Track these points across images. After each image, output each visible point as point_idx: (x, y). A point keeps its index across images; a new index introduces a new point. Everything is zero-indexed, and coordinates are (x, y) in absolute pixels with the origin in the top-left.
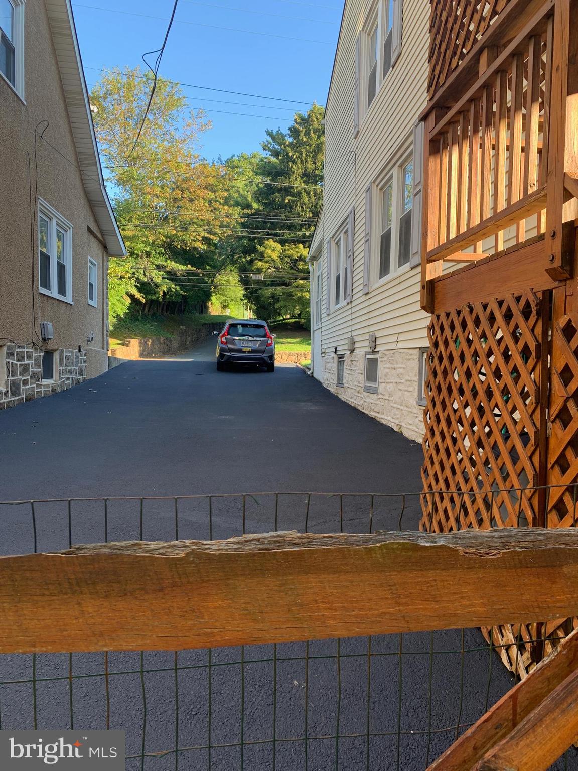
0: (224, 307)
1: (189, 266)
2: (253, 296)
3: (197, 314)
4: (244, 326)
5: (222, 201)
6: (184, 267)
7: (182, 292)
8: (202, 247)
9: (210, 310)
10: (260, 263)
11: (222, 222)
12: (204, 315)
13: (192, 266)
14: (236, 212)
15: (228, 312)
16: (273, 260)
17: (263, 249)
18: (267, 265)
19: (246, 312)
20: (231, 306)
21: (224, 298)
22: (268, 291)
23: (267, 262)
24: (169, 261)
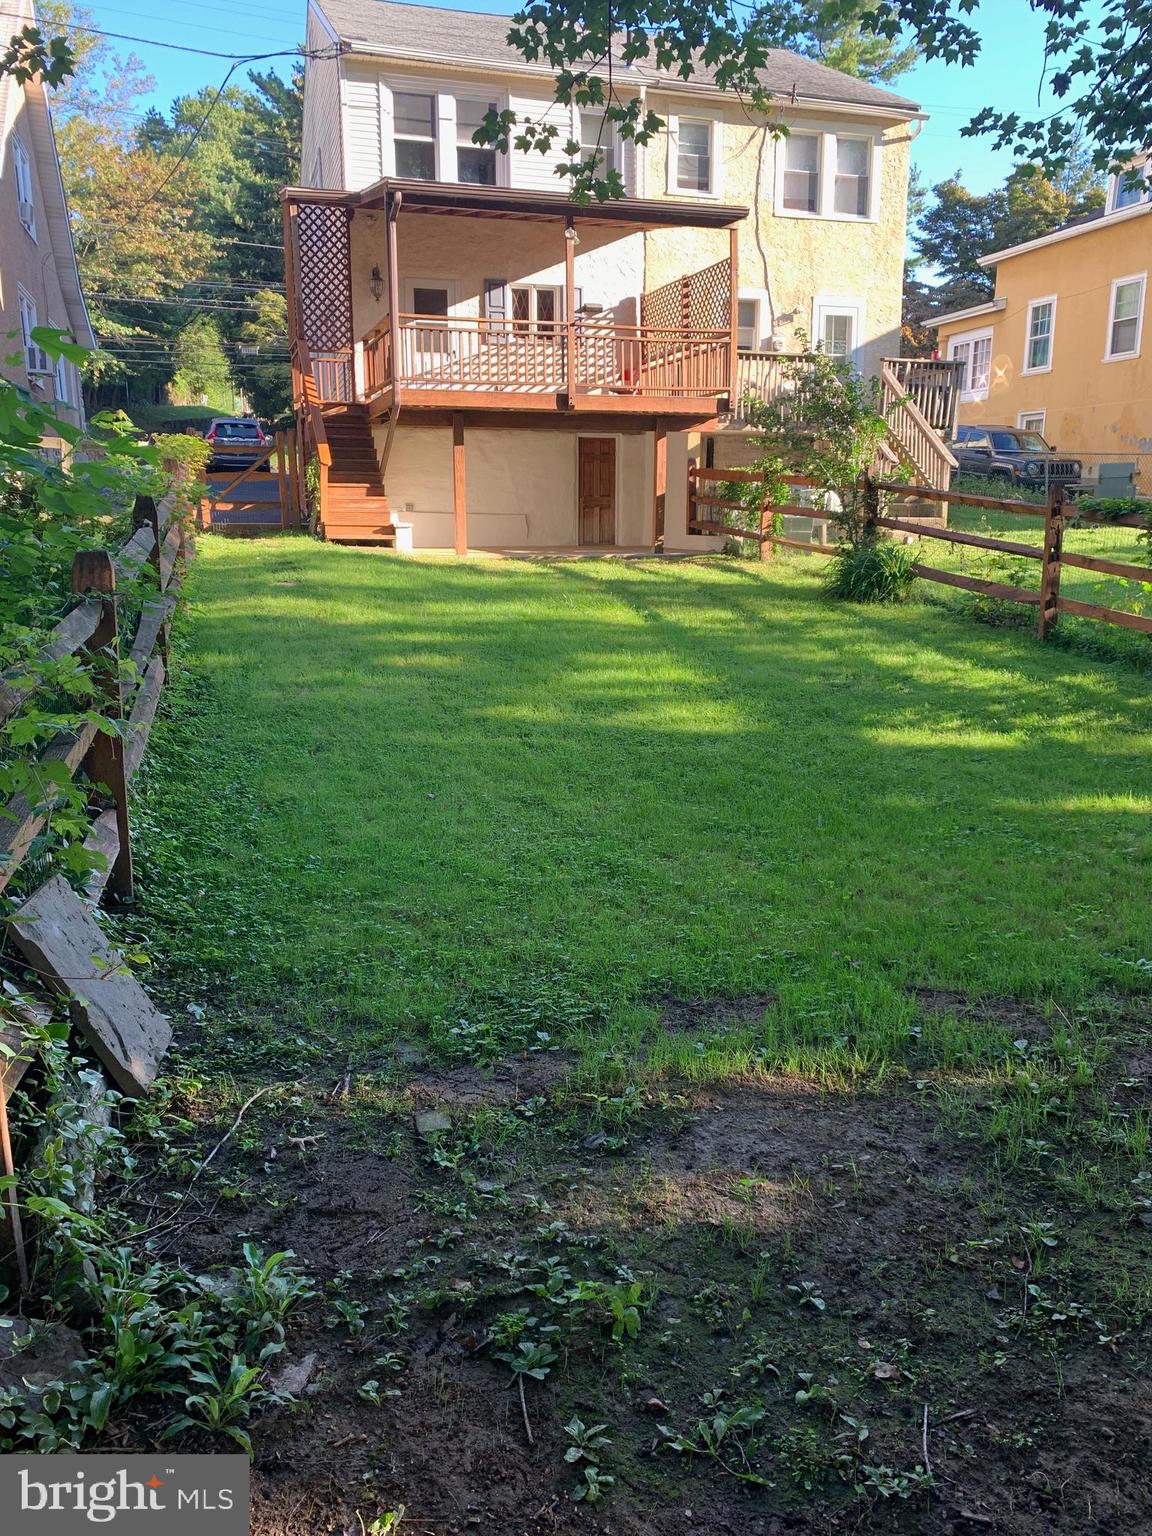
0: (197, 391)
1: (138, 329)
2: (244, 375)
3: (149, 406)
4: (234, 426)
5: (184, 224)
6: (129, 331)
7: (129, 372)
8: (159, 298)
9: (171, 397)
10: (253, 327)
11: (186, 257)
12: (161, 407)
13: (143, 328)
14: (206, 240)
15: (204, 401)
16: (273, 321)
17: (256, 302)
18: (264, 330)
19: (237, 399)
20: (209, 390)
21: (194, 374)
22: (268, 371)
23: (263, 324)
24: (103, 320)
